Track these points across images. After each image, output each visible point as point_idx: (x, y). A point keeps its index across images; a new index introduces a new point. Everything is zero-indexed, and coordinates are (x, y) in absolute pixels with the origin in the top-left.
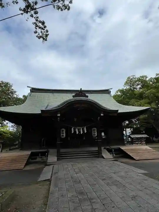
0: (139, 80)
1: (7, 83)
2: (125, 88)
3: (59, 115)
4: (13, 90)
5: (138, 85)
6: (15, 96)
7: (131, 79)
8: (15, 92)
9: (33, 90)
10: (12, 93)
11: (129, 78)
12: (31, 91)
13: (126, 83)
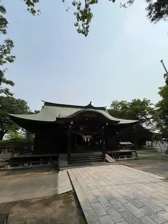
0: (121, 103)
1: (24, 101)
2: (111, 109)
3: (72, 123)
4: (27, 106)
5: (120, 107)
6: (29, 111)
7: (115, 103)
8: (29, 108)
9: (47, 104)
10: (26, 108)
11: (114, 101)
12: (44, 104)
13: (112, 105)
